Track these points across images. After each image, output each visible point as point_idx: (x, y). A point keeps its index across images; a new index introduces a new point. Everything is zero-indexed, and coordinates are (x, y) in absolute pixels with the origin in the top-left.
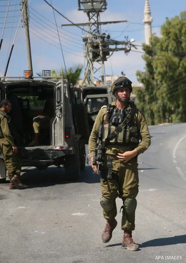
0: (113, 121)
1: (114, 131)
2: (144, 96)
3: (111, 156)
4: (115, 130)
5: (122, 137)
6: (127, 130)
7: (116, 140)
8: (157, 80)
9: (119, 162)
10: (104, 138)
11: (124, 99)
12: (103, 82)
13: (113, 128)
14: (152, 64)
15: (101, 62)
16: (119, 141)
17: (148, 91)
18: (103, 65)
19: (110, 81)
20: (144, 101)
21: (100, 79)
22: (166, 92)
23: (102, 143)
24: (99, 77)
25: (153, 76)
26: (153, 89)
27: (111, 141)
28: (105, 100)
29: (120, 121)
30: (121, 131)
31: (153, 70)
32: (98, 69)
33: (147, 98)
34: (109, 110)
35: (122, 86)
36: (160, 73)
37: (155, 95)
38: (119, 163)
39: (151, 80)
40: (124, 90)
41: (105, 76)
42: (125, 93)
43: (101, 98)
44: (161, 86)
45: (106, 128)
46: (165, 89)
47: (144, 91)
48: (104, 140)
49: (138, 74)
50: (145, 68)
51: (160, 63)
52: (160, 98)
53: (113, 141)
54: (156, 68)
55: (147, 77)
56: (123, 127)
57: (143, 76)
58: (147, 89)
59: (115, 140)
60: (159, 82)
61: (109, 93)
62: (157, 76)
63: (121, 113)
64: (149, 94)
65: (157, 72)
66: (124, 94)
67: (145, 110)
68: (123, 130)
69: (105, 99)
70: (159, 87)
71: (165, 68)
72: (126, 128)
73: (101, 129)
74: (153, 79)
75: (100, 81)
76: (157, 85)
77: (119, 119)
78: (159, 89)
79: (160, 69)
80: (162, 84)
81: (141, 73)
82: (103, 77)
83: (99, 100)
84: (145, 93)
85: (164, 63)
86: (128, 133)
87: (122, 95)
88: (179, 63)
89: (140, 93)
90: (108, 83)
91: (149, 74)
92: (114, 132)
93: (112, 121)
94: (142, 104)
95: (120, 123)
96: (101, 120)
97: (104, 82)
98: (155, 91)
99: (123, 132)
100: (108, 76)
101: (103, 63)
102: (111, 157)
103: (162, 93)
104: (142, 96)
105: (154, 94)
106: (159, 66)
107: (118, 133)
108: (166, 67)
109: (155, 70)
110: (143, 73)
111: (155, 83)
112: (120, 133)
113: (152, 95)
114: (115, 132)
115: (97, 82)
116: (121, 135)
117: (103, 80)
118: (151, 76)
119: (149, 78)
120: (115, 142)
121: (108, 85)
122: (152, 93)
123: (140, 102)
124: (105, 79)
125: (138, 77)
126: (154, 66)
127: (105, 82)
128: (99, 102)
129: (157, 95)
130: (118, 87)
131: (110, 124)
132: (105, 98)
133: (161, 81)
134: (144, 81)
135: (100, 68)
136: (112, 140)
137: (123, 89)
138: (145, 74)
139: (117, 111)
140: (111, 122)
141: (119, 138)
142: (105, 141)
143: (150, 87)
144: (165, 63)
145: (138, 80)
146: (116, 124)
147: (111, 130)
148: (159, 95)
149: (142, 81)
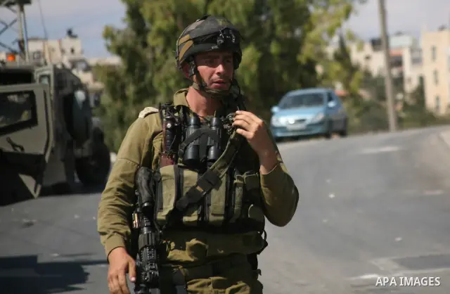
0: (190, 155)
1: (195, 184)
2: (123, 87)
3: (184, 268)
4: (198, 184)
5: (222, 203)
6: (235, 181)
7: (202, 215)
8: (153, 49)
9: (209, 284)
10: (161, 209)
11: (216, 87)
12: (22, 54)
13: (190, 176)
14: (141, 10)
15: (16, 7)
16: (212, 218)
17: (133, 74)
18: (22, 15)
19: (39, 52)
20: (124, 98)
21: (16, 47)
22: (174, 77)
23: (151, 227)
24: (13, 43)
25: (145, 38)
26: (144, 69)
27: (186, 219)
28: (27, 99)
29: (212, 152)
30: (216, 184)
31: (144, 25)
32: (8, 24)
33: (131, 90)
34: (172, 120)
35: (216, 47)
36: (160, 32)
37: (151, 84)
38: (211, 286)
39: (139, 47)
40: (219, 60)
41: (28, 40)
42: (220, 68)
43: (19, 94)
44: (164, 63)
45: (165, 175)
46: (173, 70)
47: (122, 73)
48: (161, 216)
49: (109, 34)
50: (124, 21)
51: (162, 8)
52: (162, 91)
53: (194, 217)
54: (152, 21)
55: (130, 42)
56: (224, 172)
57: (119, 39)
58: (130, 69)
59: (199, 216)
60: (158, 52)
61: (38, 81)
62: (154, 38)
63: (214, 128)
64: (136, 82)
65: (154, 29)
66: (217, 71)
67: (125, 119)
68: (224, 179)
69: (26, 96)
70: (158, 64)
71: (172, 20)
72: (231, 176)
73: (148, 182)
74: (145, 44)
75: (13, 53)
76: (154, 60)
77: (208, 148)
78: (159, 69)
79: (160, 23)
80: (167, 58)
81: (115, 33)
82: (21, 43)
83: (14, 98)
84: (126, 80)
85: (169, 8)
86: (238, 191)
87: (211, 75)
88: (206, 8)
89: (112, 79)
90: (34, 58)
91: (134, 33)
92: (194, 188)
93: (184, 155)
94: (119, 105)
95: (213, 161)
96: (144, 151)
97: (25, 54)
98: (149, 75)
99: (223, 188)
100: (35, 39)
101: (22, 10)
102: (182, 270)
103: (166, 80)
104: (118, 85)
105: (147, 80)
106: (159, 15)
107: (209, 192)
108: (175, 16)
109: (148, 25)
110: (119, 32)
111: (149, 56)
112: (214, 191)
113: (142, 85)
114: (198, 188)
115: (7, 54)
116: (217, 198)
117: (22, 48)
118: (140, 40)
119: (136, 43)
120: (198, 220)
121: (36, 61)
122: (142, 78)
123: (115, 99)
124: (26, 47)
125: (109, 42)
126: (146, 16)
127: (27, 55)
128: (13, 103)
129: (156, 84)
130: (201, 47)
131: (177, 163)
132: (26, 92)
133: (164, 51)
134: (123, 51)
135: (15, 21)
136: (190, 216)
137: (218, 57)
138: (125, 36)
139: (198, 124)
140: (180, 159)
141: (211, 208)
142: (164, 218)
143: (138, 64)
144: (173, 7)
145: (109, 48)
146: (198, 164)
147: (186, 183)
148: (160, 85)
149: (119, 51)
